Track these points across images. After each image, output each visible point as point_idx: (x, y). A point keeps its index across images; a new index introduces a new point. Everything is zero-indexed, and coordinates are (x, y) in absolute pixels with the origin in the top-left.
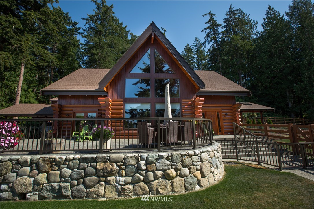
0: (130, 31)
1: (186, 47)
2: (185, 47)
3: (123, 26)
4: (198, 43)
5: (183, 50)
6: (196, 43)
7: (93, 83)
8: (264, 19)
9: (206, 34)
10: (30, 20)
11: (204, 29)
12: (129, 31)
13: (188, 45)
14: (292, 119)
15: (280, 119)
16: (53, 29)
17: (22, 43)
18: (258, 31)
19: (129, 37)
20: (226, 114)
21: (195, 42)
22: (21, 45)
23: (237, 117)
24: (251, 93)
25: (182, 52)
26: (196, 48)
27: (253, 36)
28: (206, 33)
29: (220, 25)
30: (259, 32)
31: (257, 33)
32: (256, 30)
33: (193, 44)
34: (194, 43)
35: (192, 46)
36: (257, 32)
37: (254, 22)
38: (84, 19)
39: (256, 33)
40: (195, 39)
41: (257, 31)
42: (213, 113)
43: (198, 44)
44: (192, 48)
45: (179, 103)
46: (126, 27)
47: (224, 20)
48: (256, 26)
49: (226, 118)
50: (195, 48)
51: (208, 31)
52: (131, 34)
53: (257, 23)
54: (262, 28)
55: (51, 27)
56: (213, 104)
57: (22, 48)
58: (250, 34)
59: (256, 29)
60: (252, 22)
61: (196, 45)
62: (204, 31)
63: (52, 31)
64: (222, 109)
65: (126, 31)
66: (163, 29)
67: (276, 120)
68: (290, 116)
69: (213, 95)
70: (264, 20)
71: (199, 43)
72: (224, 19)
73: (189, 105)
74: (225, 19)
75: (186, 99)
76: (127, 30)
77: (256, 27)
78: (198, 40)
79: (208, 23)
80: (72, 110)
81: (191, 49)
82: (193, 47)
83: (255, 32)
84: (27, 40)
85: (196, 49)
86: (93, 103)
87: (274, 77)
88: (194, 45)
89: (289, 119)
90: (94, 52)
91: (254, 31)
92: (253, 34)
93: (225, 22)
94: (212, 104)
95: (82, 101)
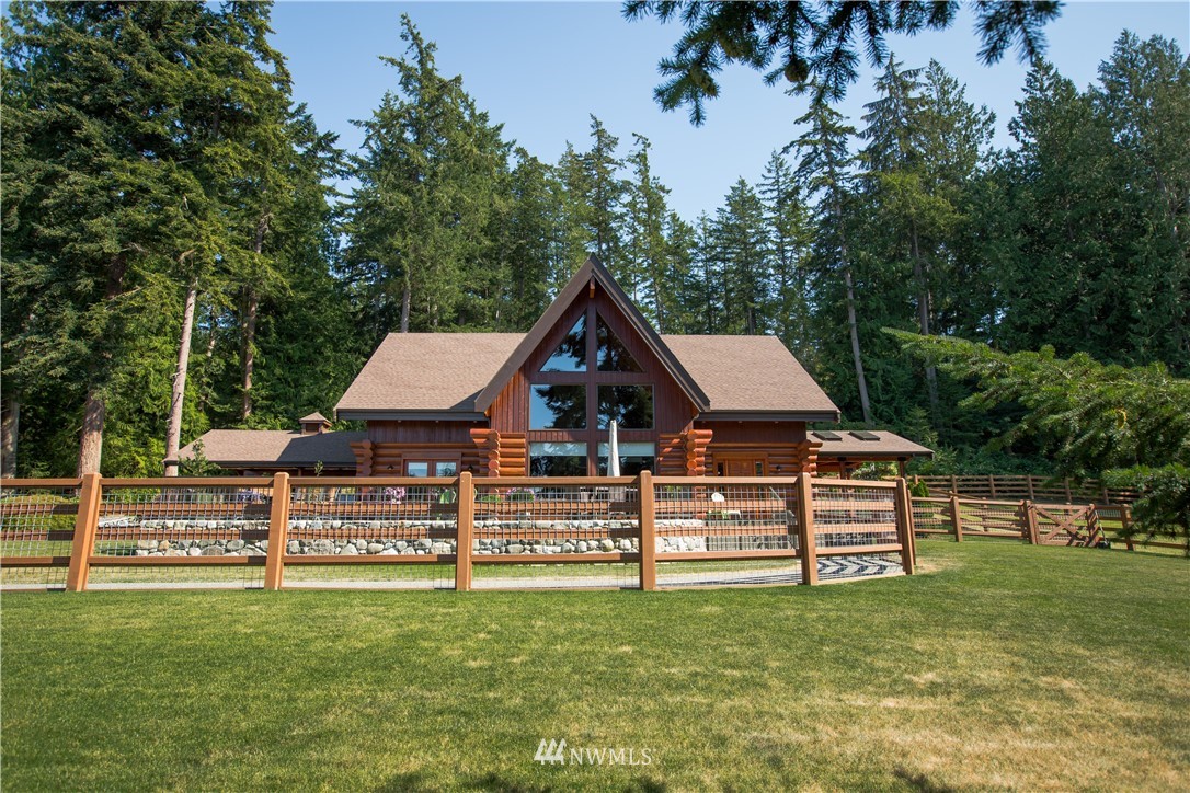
0: (514, 142)
1: (733, 188)
2: (730, 192)
3: (491, 124)
4: (781, 173)
5: (723, 204)
6: (773, 175)
7: (445, 386)
8: (1017, 104)
9: (801, 159)
10: (226, 174)
11: (792, 144)
12: (509, 145)
13: (742, 183)
16: (280, 186)
17: (204, 244)
19: (513, 163)
20: (778, 468)
21: (770, 171)
22: (201, 250)
24: (839, 416)
25: (720, 210)
27: (979, 164)
28: (800, 155)
29: (851, 130)
30: (1000, 152)
31: (991, 157)
32: (989, 146)
33: (762, 181)
34: (767, 175)
35: (757, 185)
36: (990, 153)
37: (985, 113)
38: (357, 123)
39: (988, 156)
40: (771, 160)
41: (992, 148)
42: (745, 465)
43: (781, 179)
44: (759, 196)
45: (651, 441)
46: (499, 128)
47: (867, 112)
48: (991, 128)
50: (768, 195)
51: (807, 149)
52: (521, 152)
53: (992, 118)
54: (1013, 137)
55: (273, 177)
56: (745, 442)
57: (204, 260)
59: (991, 142)
60: (977, 109)
61: (772, 185)
62: (793, 150)
63: (277, 192)
64: (770, 455)
65: (499, 145)
66: (641, 137)
67: (996, 485)
69: (740, 420)
70: (1017, 108)
71: (785, 175)
72: (865, 106)
73: (673, 447)
74: (871, 105)
75: (667, 432)
76: (504, 137)
77: (992, 132)
78: (781, 165)
79: (805, 119)
80: (400, 456)
81: (753, 197)
82: (764, 192)
83: (986, 153)
84: (214, 232)
85: (772, 199)
86: (450, 438)
88: (767, 182)
90: (396, 243)
91: (983, 149)
93: (867, 118)
94: (741, 442)
95: (422, 432)
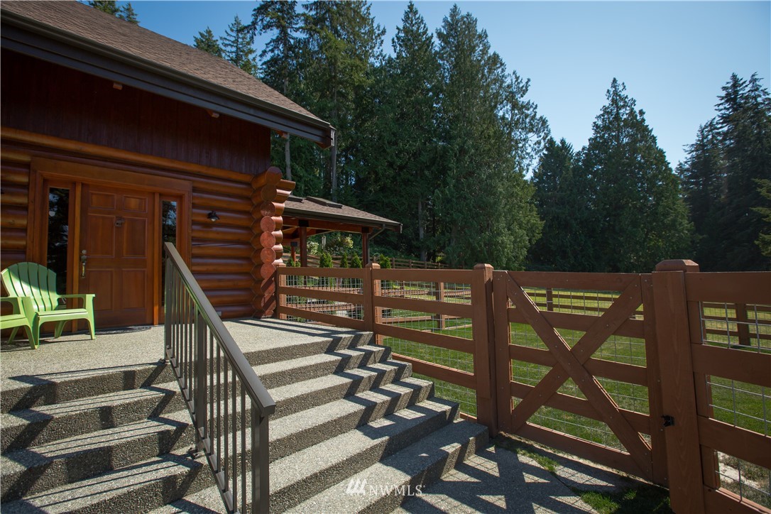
1: (201, 34)
2: (198, 36)
6: (234, 34)
8: (398, 28)
13: (209, 32)
14: (422, 264)
15: (402, 262)
18: (384, 53)
20: (210, 216)
21: (232, 30)
23: (265, 234)
26: (234, 49)
27: (372, 60)
30: (385, 56)
32: (380, 50)
33: (225, 36)
34: (230, 32)
35: (221, 38)
36: (381, 54)
37: (379, 29)
39: (379, 56)
40: (233, 22)
41: (382, 51)
44: (222, 46)
48: (382, 38)
49: (211, 236)
50: (229, 49)
53: (384, 32)
54: (393, 48)
58: (367, 55)
59: (381, 48)
60: (374, 25)
61: (232, 41)
68: (418, 257)
70: (397, 30)
77: (382, 41)
81: (217, 46)
82: (226, 45)
83: (378, 53)
85: (231, 52)
87: (401, 168)
88: (229, 38)
89: (417, 263)
91: (377, 51)
92: (373, 56)
